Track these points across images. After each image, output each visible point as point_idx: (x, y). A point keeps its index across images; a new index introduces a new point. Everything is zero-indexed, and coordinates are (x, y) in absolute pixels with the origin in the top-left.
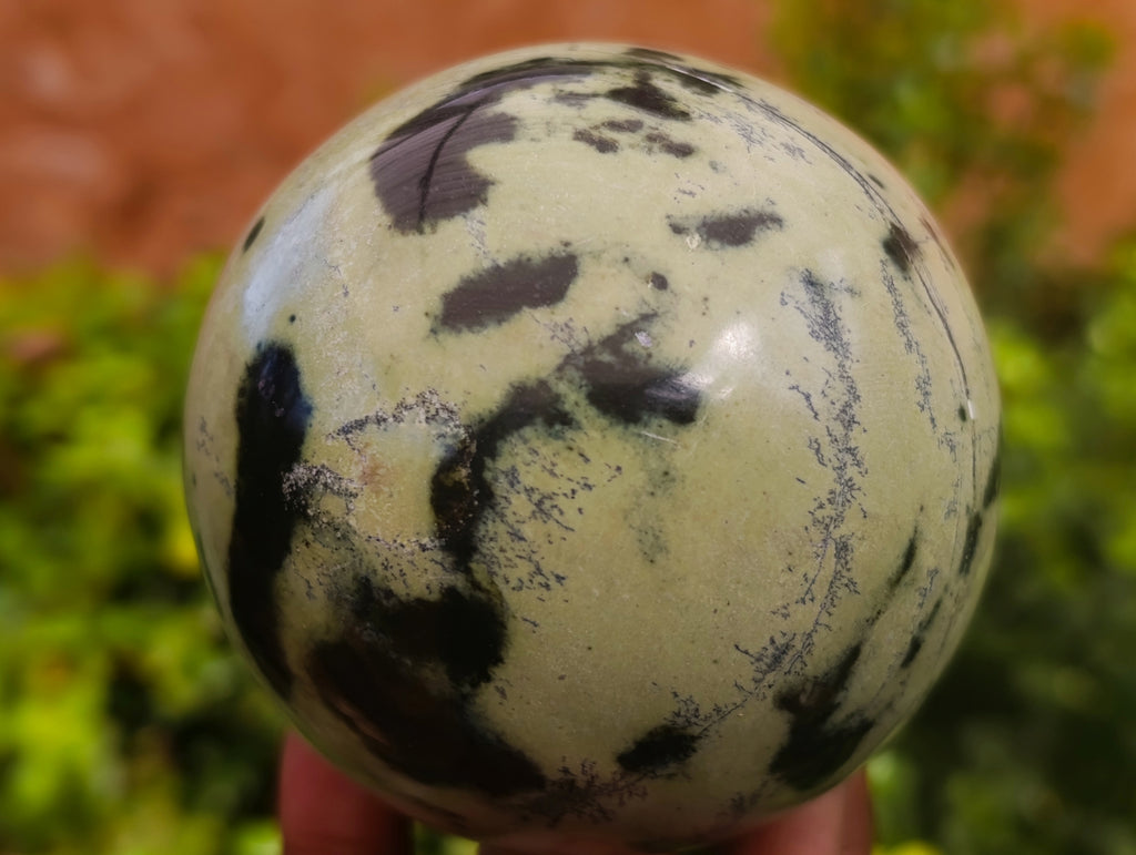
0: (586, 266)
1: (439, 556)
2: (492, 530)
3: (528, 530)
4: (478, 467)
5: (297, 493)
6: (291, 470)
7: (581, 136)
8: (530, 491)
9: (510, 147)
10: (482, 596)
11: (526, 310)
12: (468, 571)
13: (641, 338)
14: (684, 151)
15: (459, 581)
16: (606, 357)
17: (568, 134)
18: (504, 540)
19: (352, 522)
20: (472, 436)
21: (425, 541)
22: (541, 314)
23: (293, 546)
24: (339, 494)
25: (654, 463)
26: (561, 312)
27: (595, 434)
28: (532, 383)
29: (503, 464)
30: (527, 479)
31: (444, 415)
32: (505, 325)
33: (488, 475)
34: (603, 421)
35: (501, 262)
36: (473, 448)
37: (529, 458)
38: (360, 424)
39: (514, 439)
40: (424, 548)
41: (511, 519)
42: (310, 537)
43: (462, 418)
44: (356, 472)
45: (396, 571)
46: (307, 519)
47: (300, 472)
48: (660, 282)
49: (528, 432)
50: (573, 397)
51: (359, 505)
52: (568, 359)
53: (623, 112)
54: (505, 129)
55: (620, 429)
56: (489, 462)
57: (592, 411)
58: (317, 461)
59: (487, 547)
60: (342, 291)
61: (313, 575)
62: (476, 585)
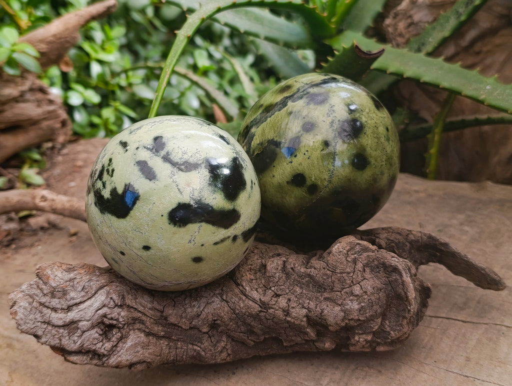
0: (138, 159)
1: (199, 169)
2: (191, 160)
3: (190, 155)
4: (181, 165)
5: (196, 203)
6: (192, 205)
7: (112, 176)
8: (182, 155)
9: (117, 187)
10: (204, 161)
11: (149, 165)
12: (201, 164)
13: (148, 147)
14: (110, 160)
15: (203, 166)
16: (154, 150)
17: (112, 178)
18: (193, 158)
19: (198, 188)
20: (175, 167)
21: (197, 172)
22: (149, 163)
23: (207, 203)
24: (194, 192)
25: (171, 139)
26: (148, 159)
27: (169, 148)
28: (163, 160)
29: (179, 161)
30: (181, 156)
31: (173, 173)
32: (153, 167)
33: (182, 163)
34: (166, 147)
35: (141, 173)
36: (177, 166)
37: (176, 157)
38: (179, 190)
39: (173, 160)
40: (199, 172)
41: (189, 158)
42: (204, 198)
43: (172, 169)
44: (188, 189)
45: (205, 178)
46: (200, 199)
47: (192, 203)
48: (137, 148)
49: (172, 158)
50: (163, 153)
51: (195, 187)
52: (156, 156)
53: (105, 173)
54: (114, 191)
55: (167, 145)
56: (179, 163)
57: (165, 149)
58: (189, 199)
59: (195, 161)
60: (154, 205)
61: (211, 197)
62: (203, 163)
